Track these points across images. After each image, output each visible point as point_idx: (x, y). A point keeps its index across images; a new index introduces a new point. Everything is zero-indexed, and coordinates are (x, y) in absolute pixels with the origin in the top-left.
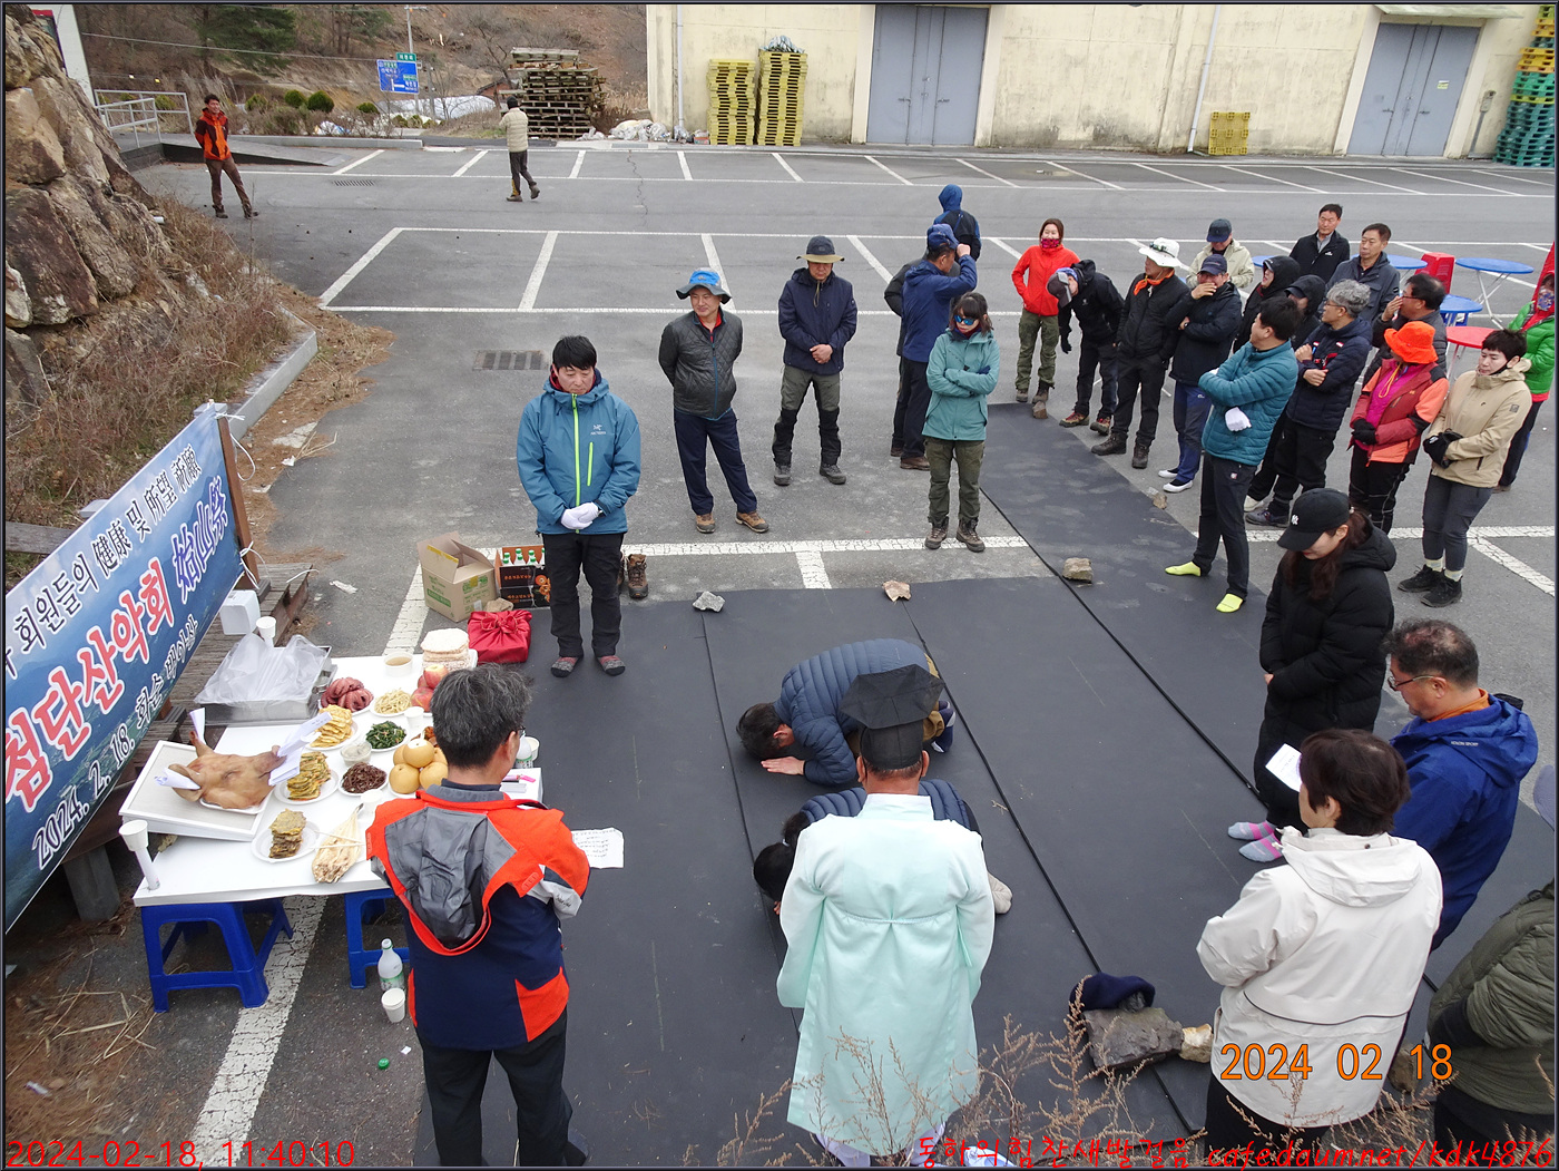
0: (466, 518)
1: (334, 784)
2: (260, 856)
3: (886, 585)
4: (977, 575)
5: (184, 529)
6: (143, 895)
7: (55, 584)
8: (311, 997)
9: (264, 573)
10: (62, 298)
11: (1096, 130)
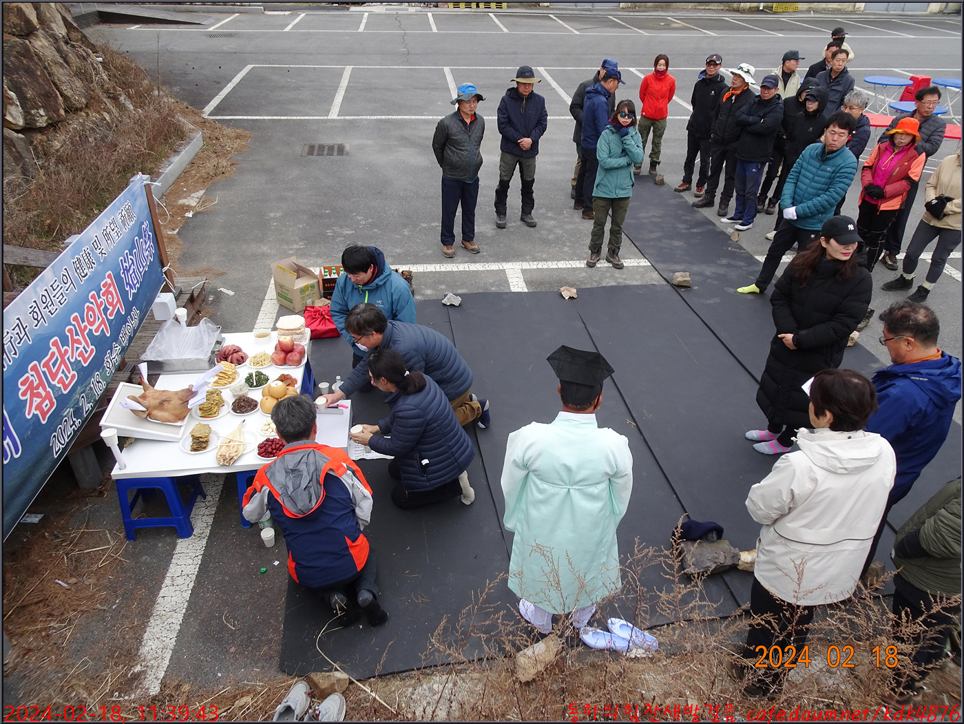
0: (300, 249)
1: (227, 409)
2: (183, 449)
3: (562, 289)
4: (618, 283)
5: (127, 254)
6: (116, 472)
7: (51, 286)
8: (219, 533)
9: (177, 283)
10: (42, 110)
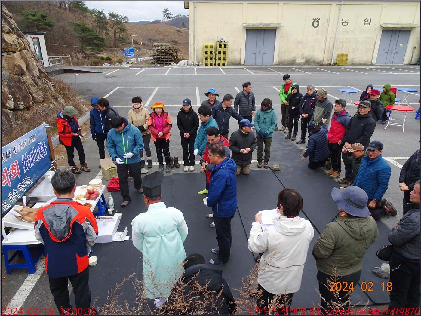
5: (26, 154)
6: (3, 242)
10: (22, 102)
11: (306, 59)
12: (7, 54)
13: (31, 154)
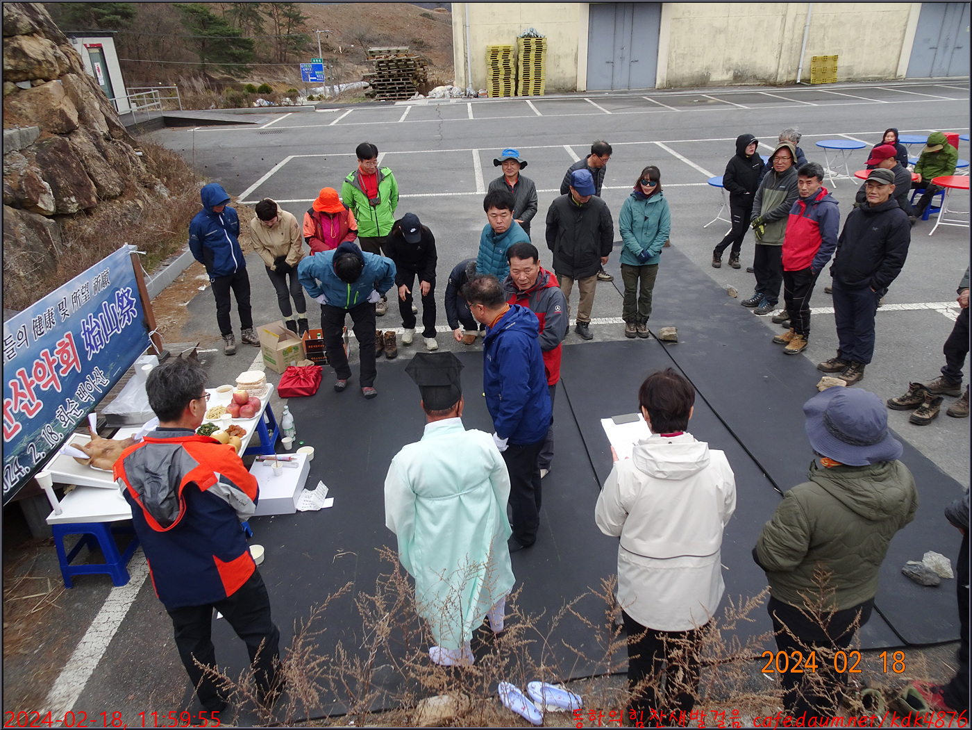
6: (52, 518)
9: (166, 347)
10: (74, 197)
11: (734, 73)
12: (32, 86)
13: (101, 316)
